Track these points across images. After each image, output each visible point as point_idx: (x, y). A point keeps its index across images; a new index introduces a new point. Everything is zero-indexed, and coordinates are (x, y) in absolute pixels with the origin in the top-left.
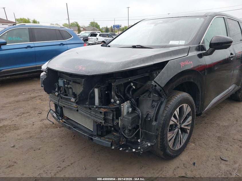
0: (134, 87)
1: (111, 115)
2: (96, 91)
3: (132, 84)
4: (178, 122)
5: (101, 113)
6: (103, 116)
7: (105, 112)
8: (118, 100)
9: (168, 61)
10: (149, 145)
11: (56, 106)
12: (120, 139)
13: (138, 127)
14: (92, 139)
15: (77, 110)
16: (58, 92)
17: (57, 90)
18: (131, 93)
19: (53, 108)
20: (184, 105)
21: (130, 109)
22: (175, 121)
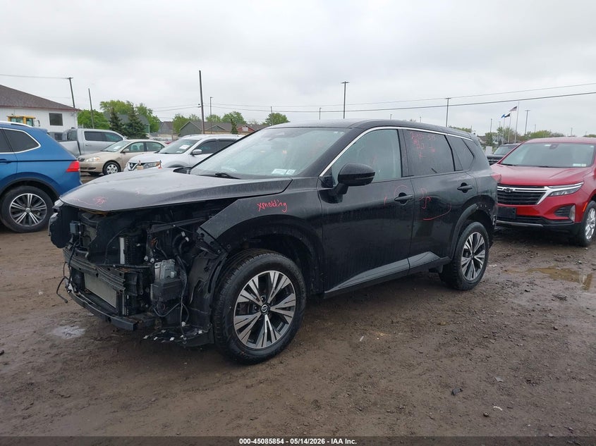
0: (187, 239)
1: (136, 278)
2: (122, 240)
3: (183, 234)
4: (259, 301)
5: (121, 274)
6: (123, 280)
7: (126, 273)
8: (153, 257)
9: (235, 199)
10: (200, 332)
11: (74, 271)
12: (154, 321)
13: (177, 300)
14: (110, 319)
15: (97, 275)
16: (73, 244)
17: (71, 241)
18: (180, 246)
19: (68, 274)
20: (272, 273)
21: (173, 274)
22: (251, 297)
